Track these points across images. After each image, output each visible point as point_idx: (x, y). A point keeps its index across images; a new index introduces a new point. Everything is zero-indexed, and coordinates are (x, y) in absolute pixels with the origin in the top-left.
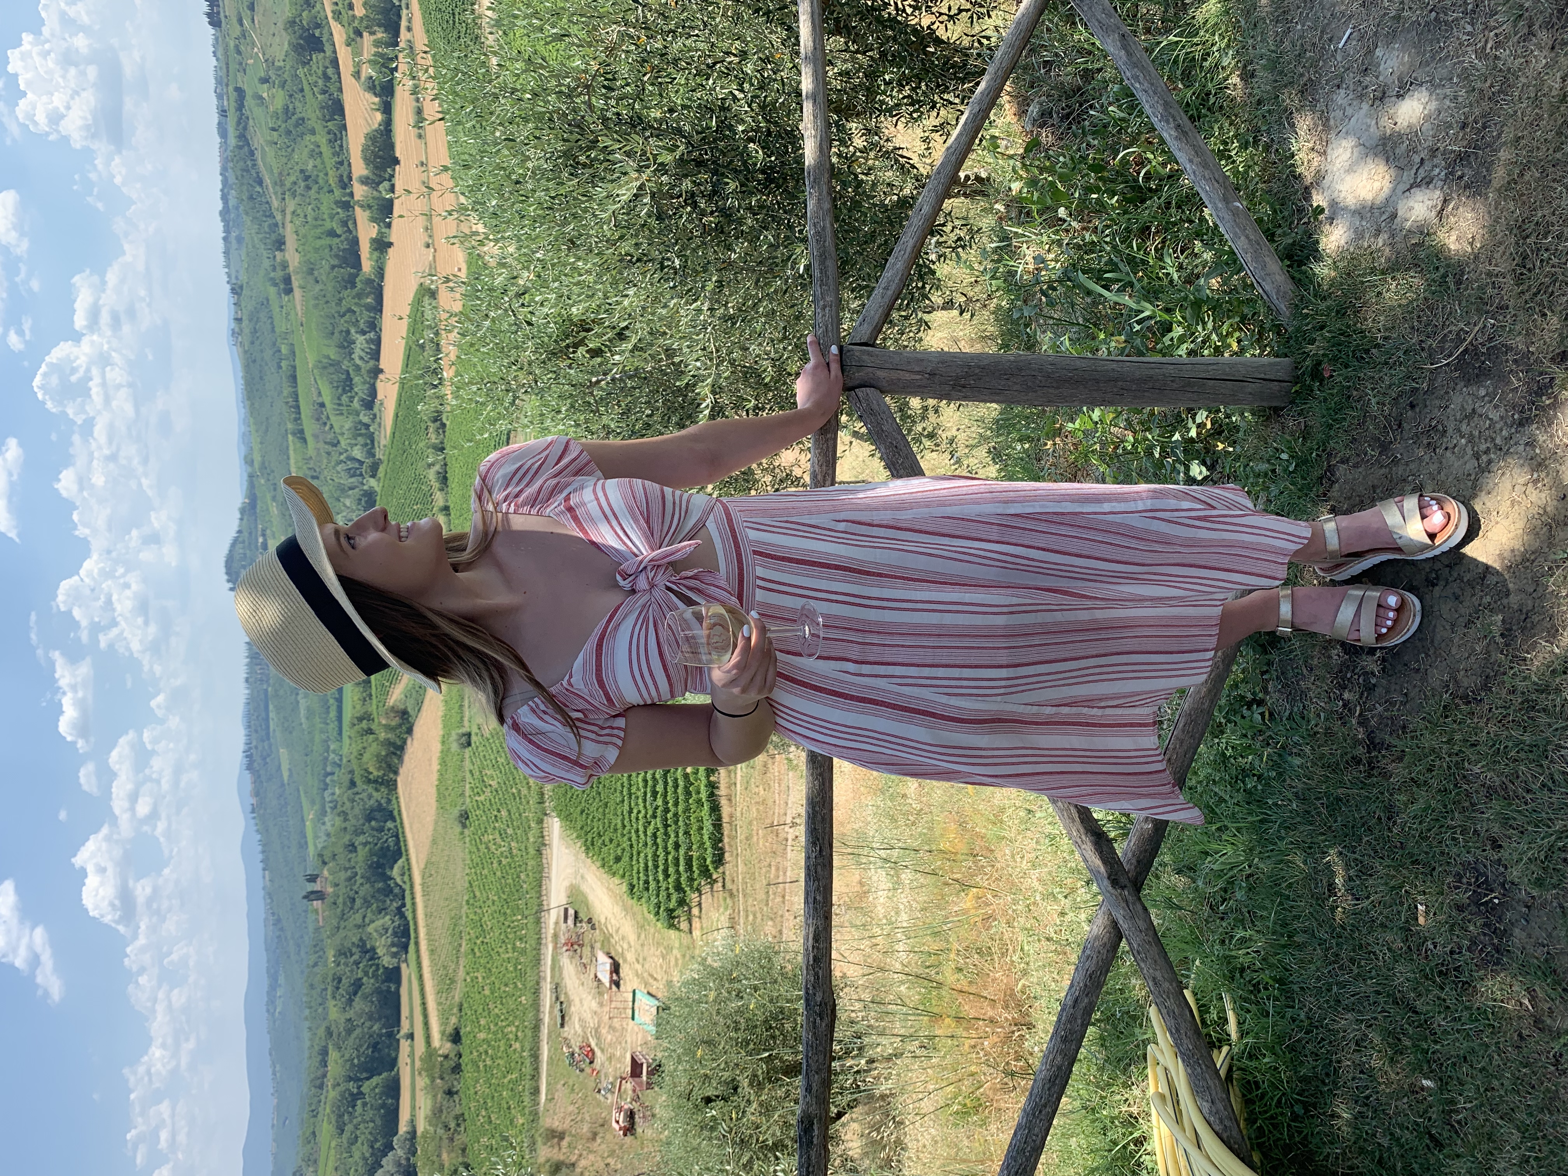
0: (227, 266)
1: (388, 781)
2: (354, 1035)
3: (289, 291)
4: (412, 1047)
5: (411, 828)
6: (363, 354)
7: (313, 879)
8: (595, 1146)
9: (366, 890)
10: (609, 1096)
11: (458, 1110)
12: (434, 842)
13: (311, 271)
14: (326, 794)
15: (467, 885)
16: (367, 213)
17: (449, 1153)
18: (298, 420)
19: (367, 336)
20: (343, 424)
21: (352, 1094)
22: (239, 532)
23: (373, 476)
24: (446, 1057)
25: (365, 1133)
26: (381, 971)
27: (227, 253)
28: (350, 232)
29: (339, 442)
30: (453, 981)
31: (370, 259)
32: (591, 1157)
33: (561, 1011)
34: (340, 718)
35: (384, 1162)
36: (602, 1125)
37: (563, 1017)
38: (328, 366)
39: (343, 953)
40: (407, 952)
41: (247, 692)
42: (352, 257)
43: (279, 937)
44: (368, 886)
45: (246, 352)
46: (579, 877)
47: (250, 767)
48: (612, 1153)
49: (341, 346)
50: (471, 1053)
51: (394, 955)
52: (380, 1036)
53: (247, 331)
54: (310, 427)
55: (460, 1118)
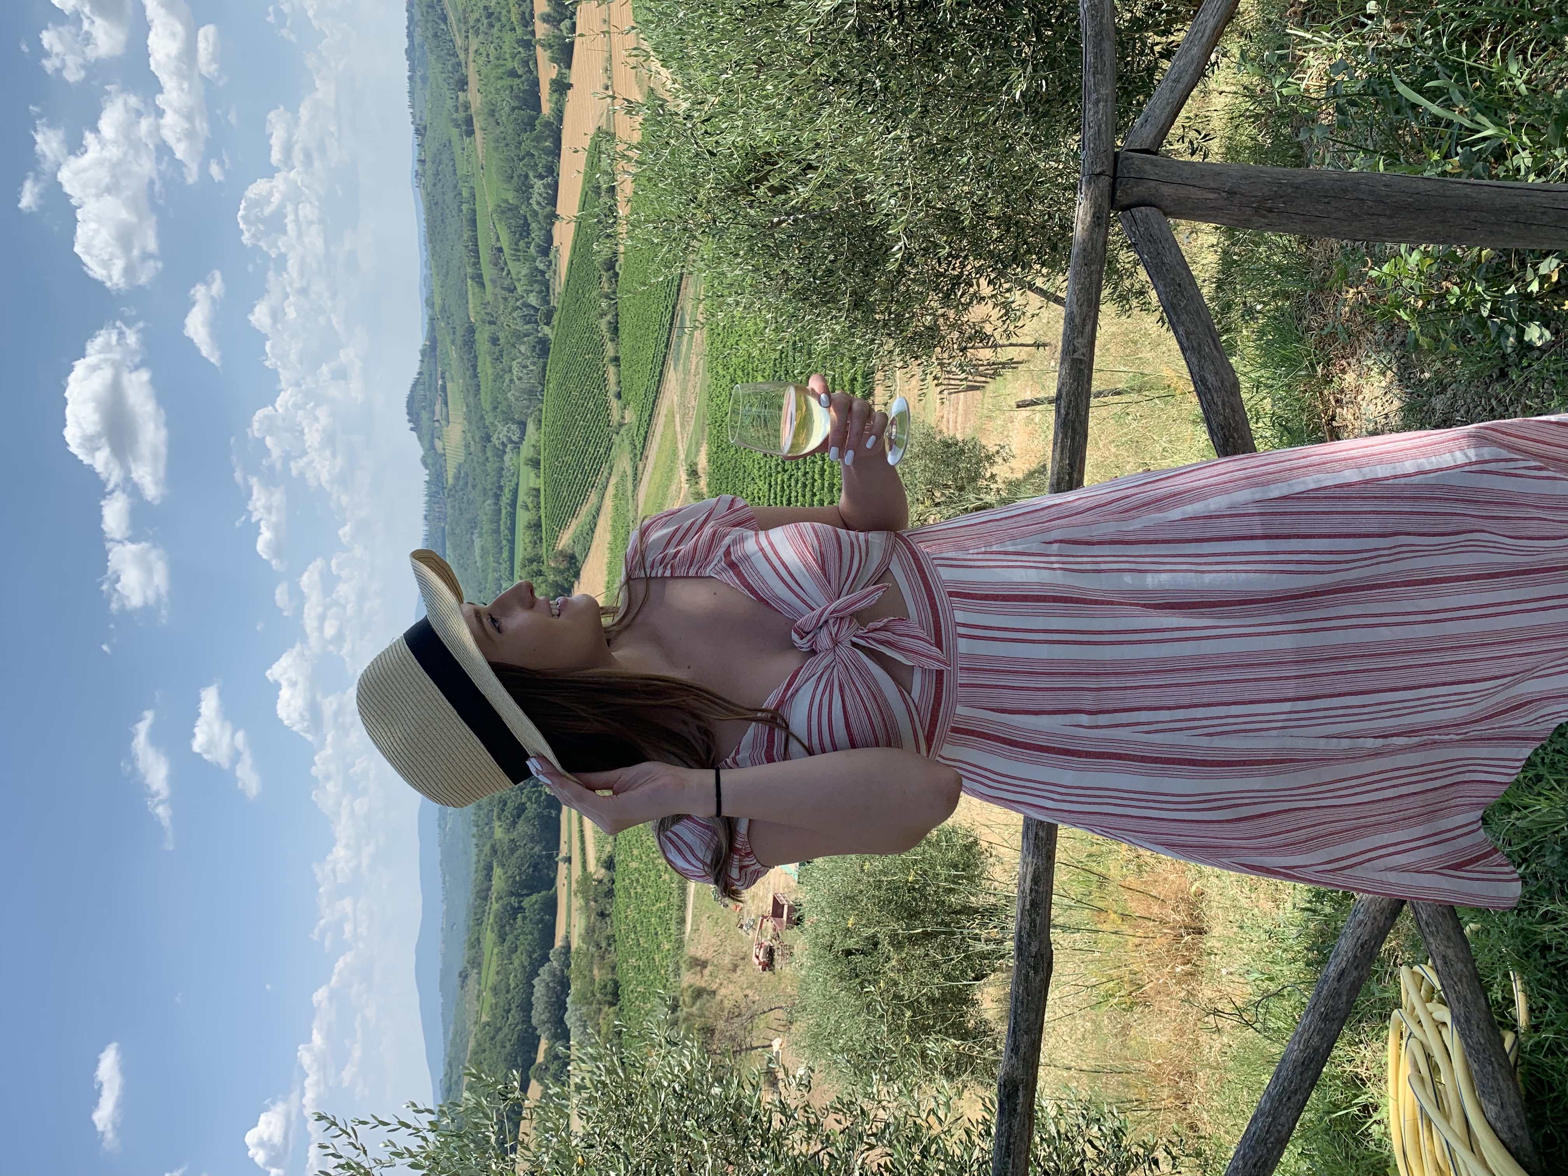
0: (412, 106)
2: (517, 854)
3: (470, 133)
4: (569, 869)
6: (541, 200)
8: (735, 977)
10: (750, 931)
11: (609, 931)
13: (492, 113)
16: (548, 53)
17: (600, 969)
18: (477, 264)
19: (545, 181)
20: (519, 270)
21: (513, 908)
22: (420, 373)
23: (547, 324)
24: (600, 882)
25: (525, 943)
27: (411, 93)
28: (531, 72)
29: (515, 288)
31: (550, 101)
32: (731, 987)
34: (512, 559)
35: (541, 971)
36: (743, 959)
38: (507, 211)
41: (426, 528)
42: (532, 99)
45: (428, 194)
48: (751, 985)
49: (519, 191)
50: (624, 880)
52: (540, 857)
53: (430, 173)
54: (488, 272)
55: (611, 939)
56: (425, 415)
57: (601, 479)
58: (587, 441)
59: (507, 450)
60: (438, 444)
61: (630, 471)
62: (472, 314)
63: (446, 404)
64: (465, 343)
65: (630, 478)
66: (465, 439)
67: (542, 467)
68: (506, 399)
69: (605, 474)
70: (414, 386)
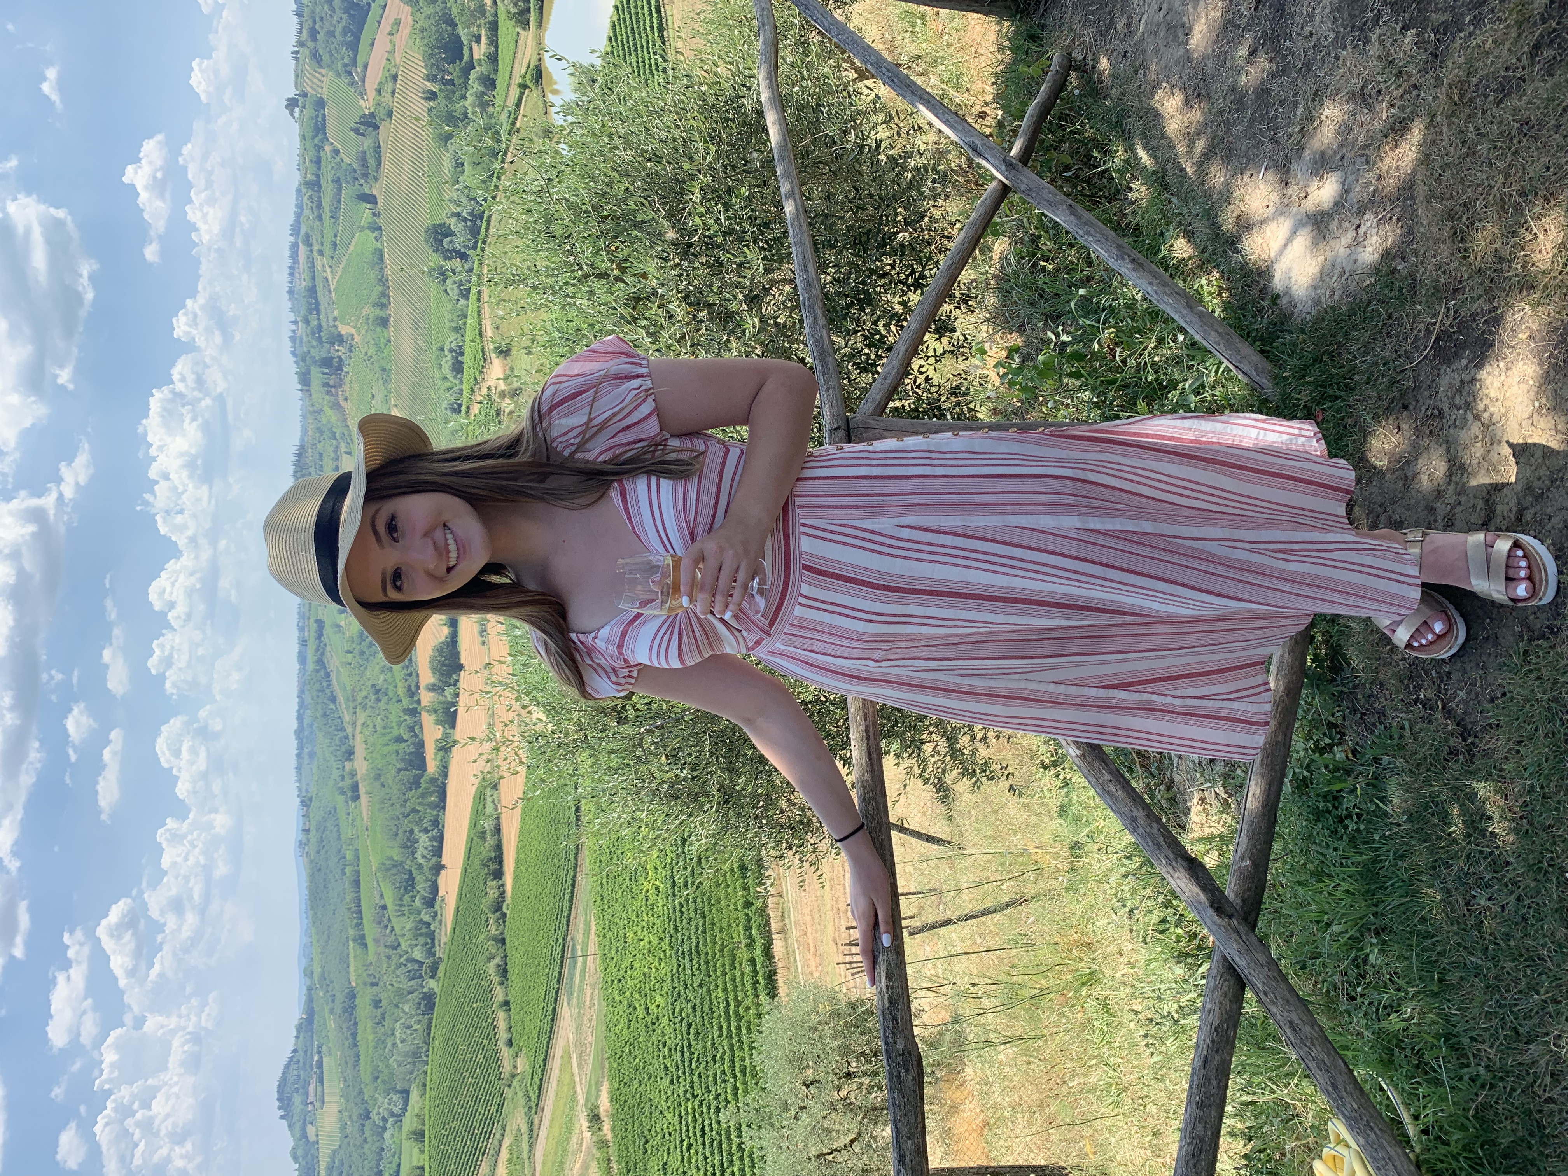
0: (299, 781)
3: (356, 798)
6: (425, 853)
13: (378, 777)
16: (433, 717)
18: (359, 925)
19: (430, 834)
20: (404, 925)
22: (294, 1051)
23: (432, 977)
27: (299, 769)
28: (416, 736)
29: (399, 945)
31: (435, 759)
38: (391, 867)
42: (417, 760)
45: (311, 862)
49: (405, 846)
53: (313, 840)
54: (371, 930)
56: (297, 1099)
57: (494, 1142)
58: (477, 1101)
59: (388, 1125)
60: (311, 1130)
61: (524, 1128)
62: (353, 978)
63: (321, 1081)
64: (345, 1010)
65: (525, 1137)
66: (341, 1120)
67: (427, 1139)
68: (388, 1066)
69: (498, 1136)
70: (287, 1066)
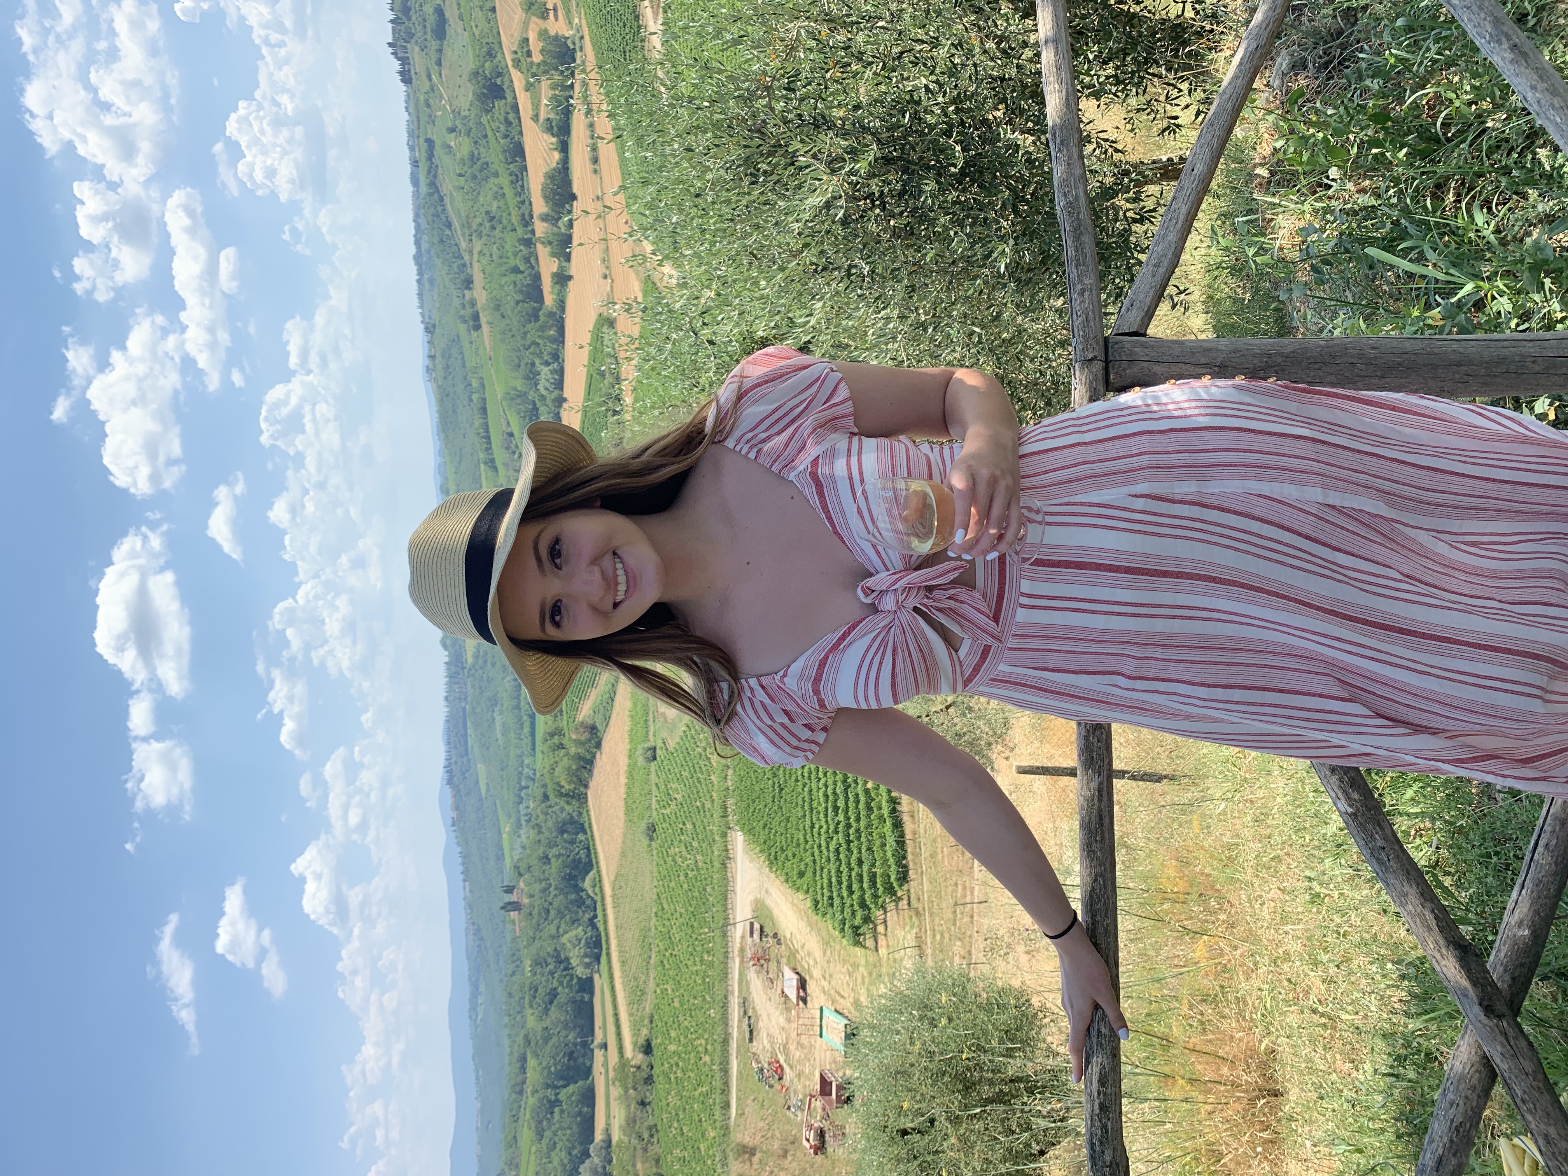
0: (421, 307)
1: (579, 795)
2: (550, 1044)
3: (478, 327)
4: (606, 1056)
5: (601, 840)
6: (548, 385)
7: (509, 890)
8: (786, 1163)
9: (559, 901)
10: (799, 1113)
11: (651, 1121)
12: (623, 854)
13: (497, 307)
14: (521, 807)
15: (655, 897)
16: (548, 249)
17: (643, 1163)
18: (489, 449)
19: (551, 367)
21: (550, 1101)
24: (639, 1068)
25: (563, 1139)
26: (575, 981)
27: (420, 295)
28: (533, 268)
30: (643, 993)
31: (552, 293)
33: (750, 1026)
34: (533, 734)
35: (582, 1168)
36: (793, 1143)
37: (751, 1032)
38: (516, 397)
39: (538, 963)
40: (599, 963)
41: (447, 709)
42: (534, 292)
43: (479, 946)
44: (561, 897)
45: (439, 387)
46: (763, 892)
47: (450, 782)
48: (803, 1172)
49: (527, 378)
50: (663, 1064)
51: (587, 966)
52: (575, 1045)
53: (440, 367)
54: (499, 455)
55: (653, 1129)
